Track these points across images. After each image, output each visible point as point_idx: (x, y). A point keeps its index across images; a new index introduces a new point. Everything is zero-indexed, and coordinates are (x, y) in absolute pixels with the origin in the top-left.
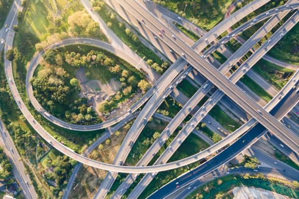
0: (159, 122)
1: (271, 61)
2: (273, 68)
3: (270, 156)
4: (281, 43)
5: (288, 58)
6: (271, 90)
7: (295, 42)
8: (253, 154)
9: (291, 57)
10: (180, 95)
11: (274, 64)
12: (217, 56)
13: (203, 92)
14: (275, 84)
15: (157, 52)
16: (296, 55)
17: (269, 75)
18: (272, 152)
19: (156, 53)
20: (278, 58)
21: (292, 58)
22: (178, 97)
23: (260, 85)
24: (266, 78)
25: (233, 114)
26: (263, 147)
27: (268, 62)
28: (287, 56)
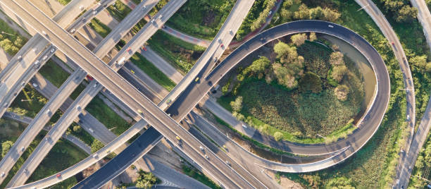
0: (17, 125)
1: (175, 34)
2: (177, 45)
3: (175, 170)
4: (187, 10)
5: (198, 30)
6: (176, 77)
7: (206, 7)
8: (153, 169)
9: (201, 29)
10: (47, 86)
11: (180, 40)
12: (99, 29)
13: (74, 81)
14: (181, 68)
15: (11, 23)
16: (208, 26)
17: (172, 55)
18: (177, 164)
19: (10, 25)
20: (185, 31)
21: (203, 30)
22: (45, 88)
23: (161, 69)
24: (168, 59)
25: (123, 111)
26: (167, 158)
27: (171, 36)
28: (197, 28)
